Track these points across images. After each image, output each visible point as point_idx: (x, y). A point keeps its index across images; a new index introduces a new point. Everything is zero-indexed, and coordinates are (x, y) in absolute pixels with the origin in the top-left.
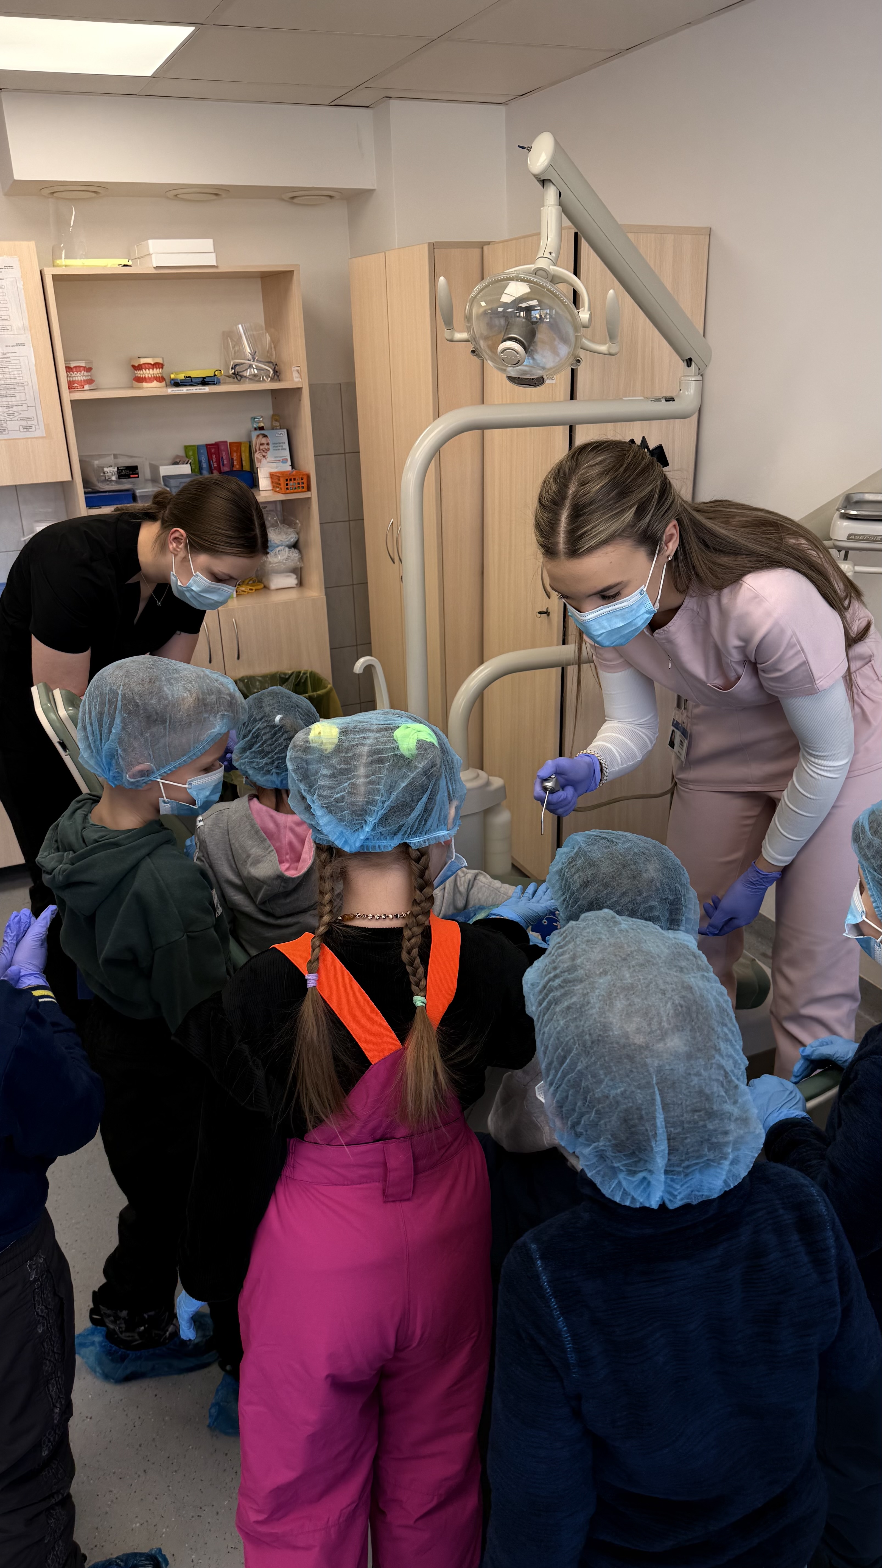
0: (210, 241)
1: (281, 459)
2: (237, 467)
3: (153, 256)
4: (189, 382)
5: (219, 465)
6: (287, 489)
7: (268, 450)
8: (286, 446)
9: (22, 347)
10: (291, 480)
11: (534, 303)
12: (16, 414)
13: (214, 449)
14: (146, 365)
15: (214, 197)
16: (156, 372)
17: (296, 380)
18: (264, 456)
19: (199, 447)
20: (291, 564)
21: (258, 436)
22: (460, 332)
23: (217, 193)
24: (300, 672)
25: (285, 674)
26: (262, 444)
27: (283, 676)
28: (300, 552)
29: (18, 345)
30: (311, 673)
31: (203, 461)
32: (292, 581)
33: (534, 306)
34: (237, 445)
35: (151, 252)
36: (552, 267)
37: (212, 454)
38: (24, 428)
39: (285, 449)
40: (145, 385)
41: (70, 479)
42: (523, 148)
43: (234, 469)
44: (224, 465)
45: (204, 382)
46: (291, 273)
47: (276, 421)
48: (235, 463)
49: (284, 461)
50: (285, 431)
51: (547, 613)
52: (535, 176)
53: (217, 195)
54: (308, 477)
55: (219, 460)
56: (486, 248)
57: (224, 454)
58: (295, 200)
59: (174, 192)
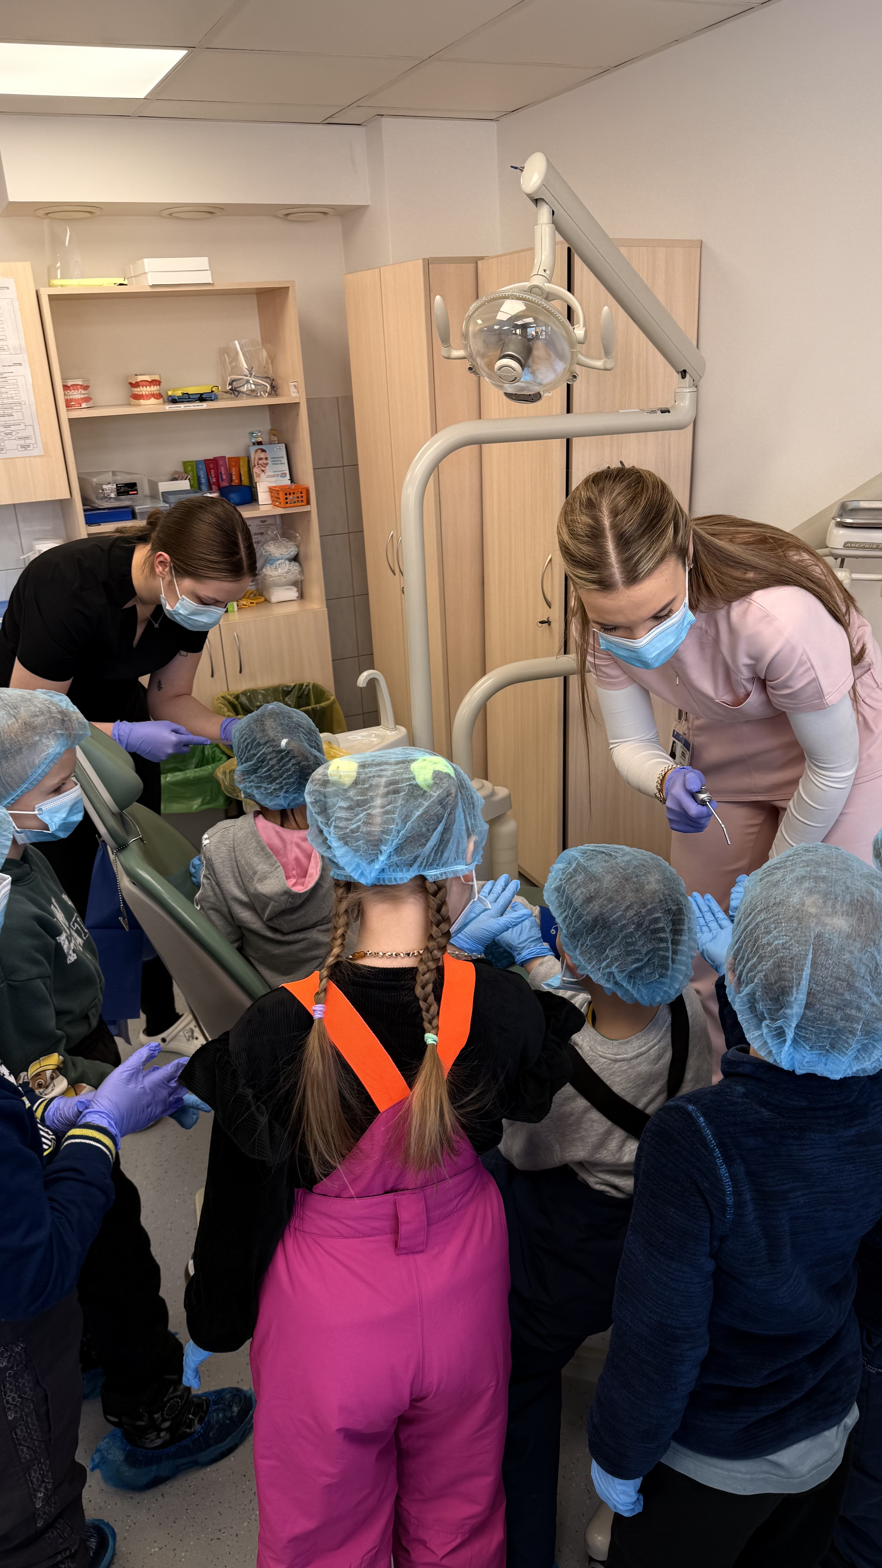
0: (206, 259)
1: (280, 473)
2: (236, 481)
3: (149, 275)
4: (187, 398)
5: (217, 480)
6: (287, 503)
7: (267, 464)
8: (285, 460)
9: (18, 367)
10: (290, 494)
11: (530, 320)
12: (14, 433)
13: (212, 464)
14: (144, 383)
15: (209, 215)
16: (154, 389)
17: (294, 395)
18: (263, 471)
19: (197, 463)
20: (292, 577)
21: (256, 451)
22: (456, 349)
23: (211, 211)
24: (302, 685)
25: (288, 687)
26: (260, 459)
27: (285, 689)
28: (300, 565)
29: (15, 364)
30: (314, 685)
31: (202, 476)
32: (293, 593)
33: (530, 323)
34: (237, 460)
35: (147, 271)
36: (546, 284)
37: (210, 469)
38: (22, 447)
39: (283, 463)
40: (142, 402)
41: (68, 497)
42: (516, 168)
43: (233, 484)
44: (222, 480)
45: (201, 398)
46: (286, 289)
47: (274, 435)
48: (234, 478)
49: (283, 475)
50: (283, 445)
51: (548, 622)
52: (529, 195)
53: (211, 213)
54: (308, 491)
55: (218, 475)
56: (479, 263)
57: (223, 469)
58: (289, 217)
59: (169, 211)
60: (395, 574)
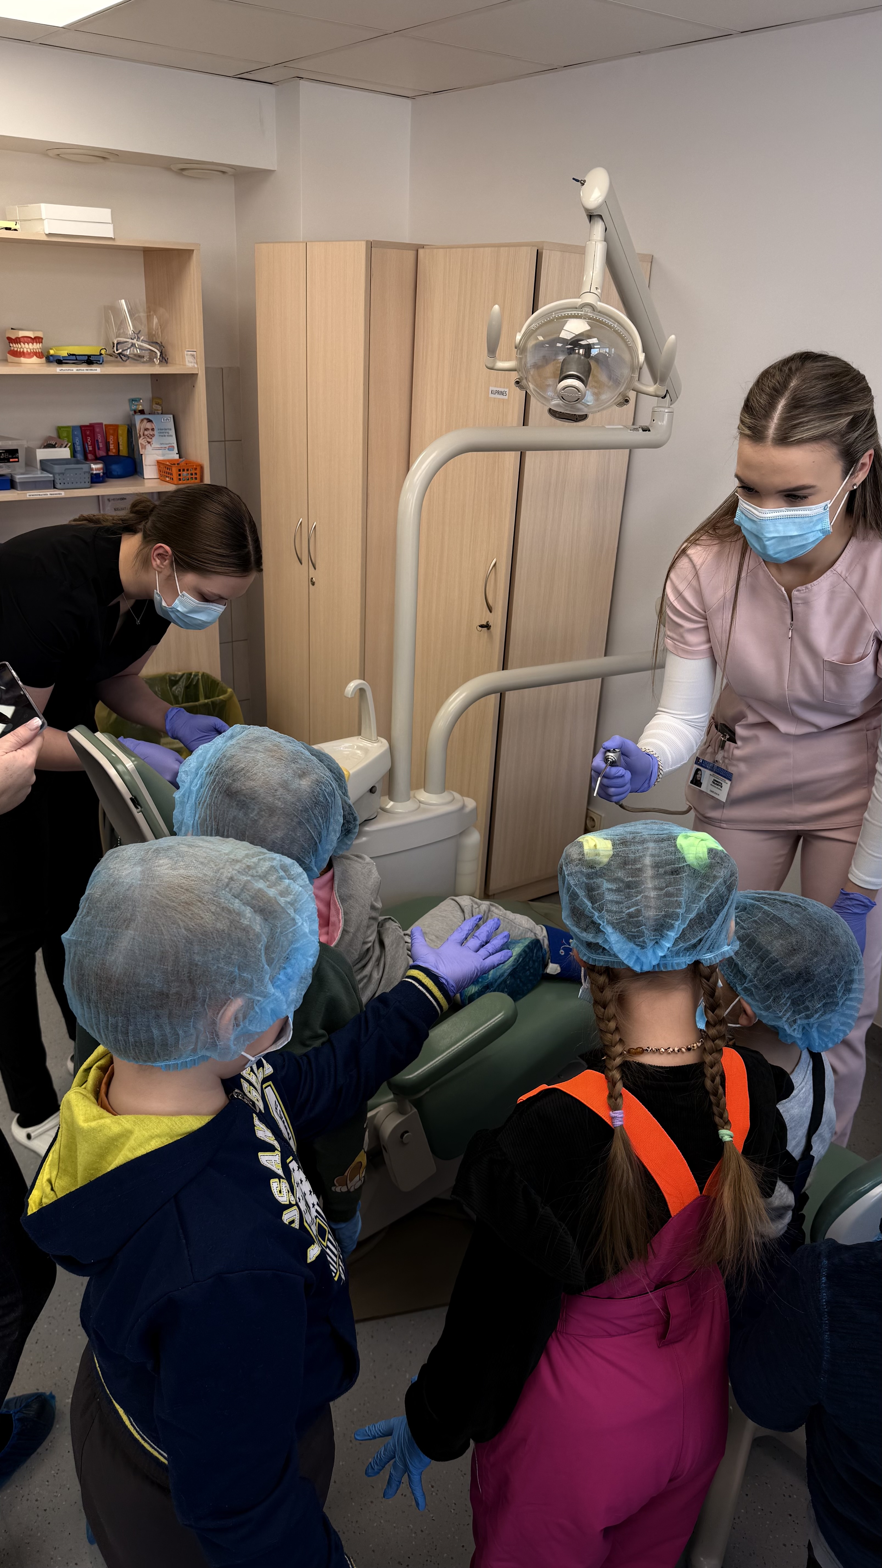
0: (109, 211)
1: (167, 446)
2: (113, 451)
3: (46, 222)
4: (75, 359)
5: (94, 448)
6: (180, 479)
7: (153, 435)
8: (173, 432)
10: (184, 470)
13: (88, 431)
14: (25, 339)
15: (101, 160)
16: (36, 347)
17: (190, 365)
18: (149, 443)
19: (74, 428)
21: (142, 420)
22: (503, 360)
23: (104, 156)
24: (191, 674)
25: (175, 676)
26: (146, 429)
27: (173, 678)
30: (203, 675)
31: (78, 443)
34: (115, 427)
35: (43, 217)
36: (599, 303)
37: (87, 436)
39: (171, 436)
40: (23, 360)
42: (577, 181)
43: (111, 454)
44: (99, 449)
45: (89, 360)
46: (189, 252)
47: (159, 404)
48: (112, 447)
49: (171, 448)
50: (171, 416)
51: (487, 626)
52: (587, 210)
53: (104, 158)
54: (202, 468)
55: (94, 442)
56: (421, 251)
57: (99, 437)
58: (185, 173)
59: (57, 152)
60: (301, 564)
